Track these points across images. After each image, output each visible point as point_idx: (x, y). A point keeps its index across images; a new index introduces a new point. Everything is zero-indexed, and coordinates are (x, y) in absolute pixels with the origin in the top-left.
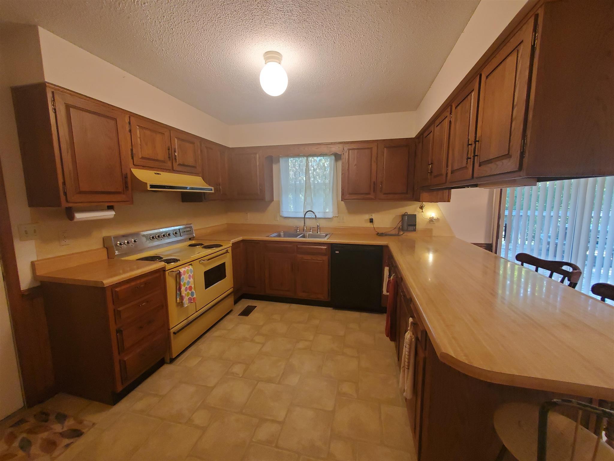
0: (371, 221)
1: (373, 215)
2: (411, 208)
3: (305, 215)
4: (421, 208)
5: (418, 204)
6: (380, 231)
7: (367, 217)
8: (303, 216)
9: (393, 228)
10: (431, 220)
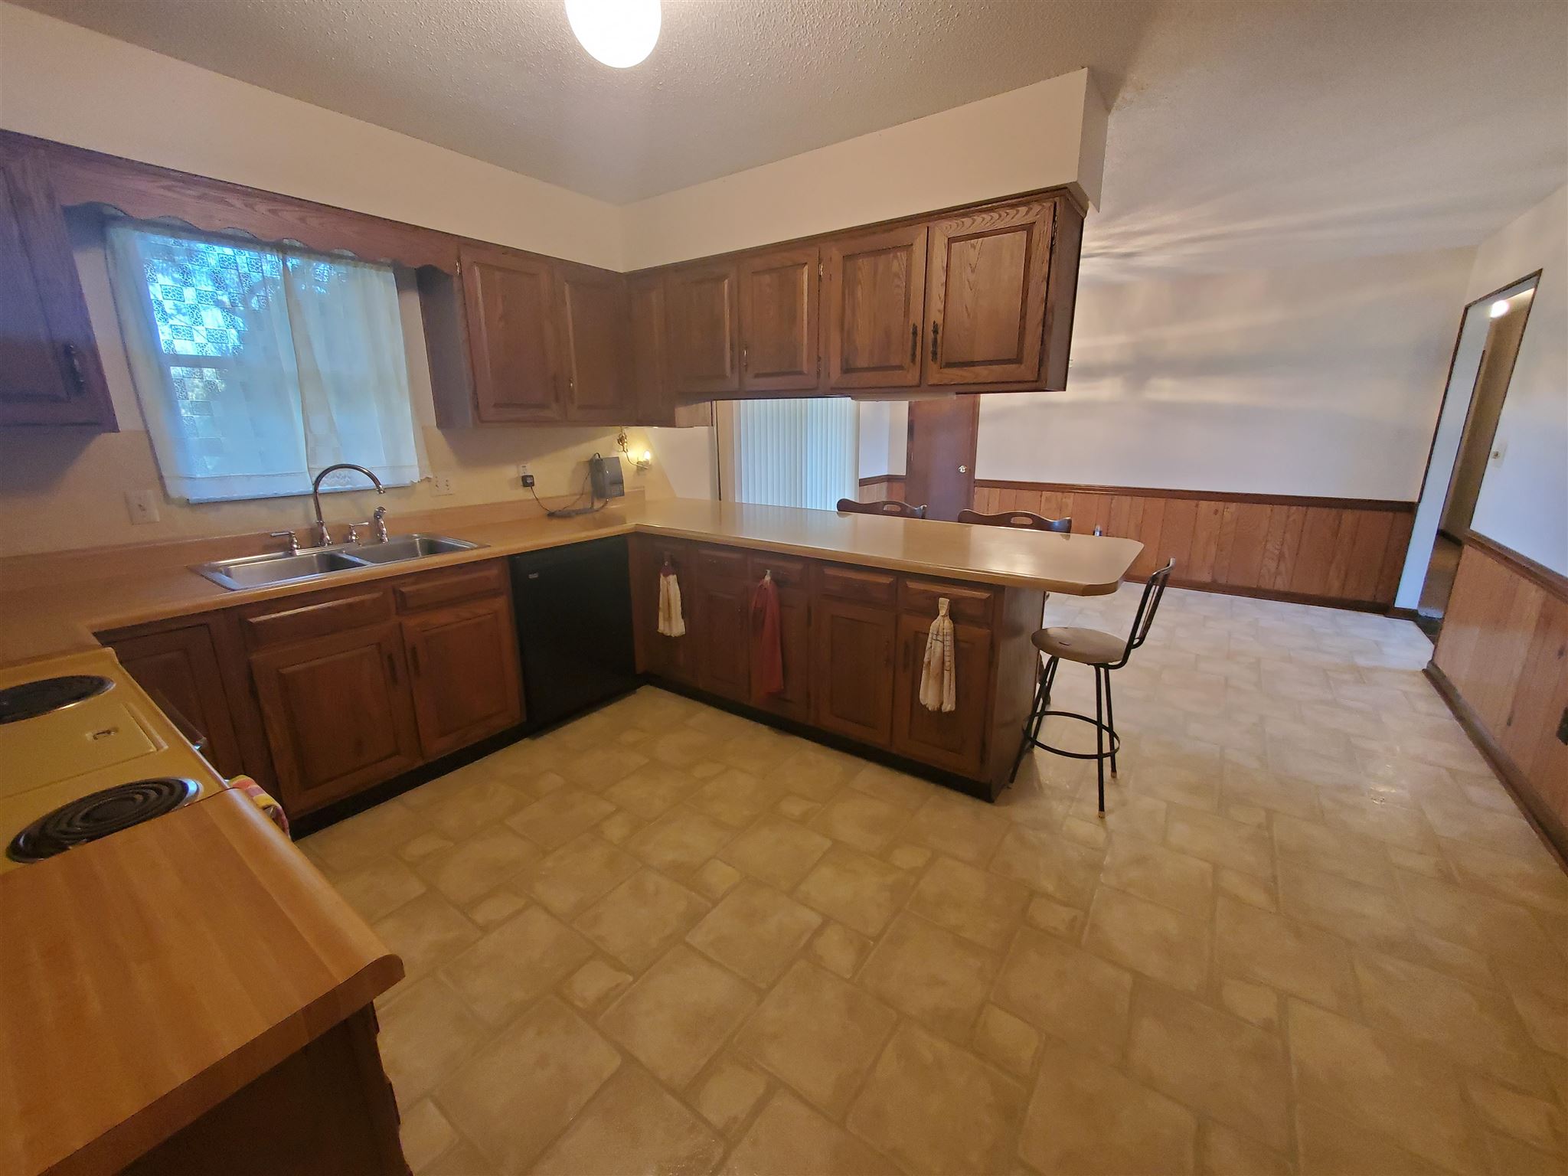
0: (527, 482)
1: (528, 466)
2: (602, 444)
3: (317, 483)
4: (621, 440)
5: (614, 433)
6: (553, 507)
7: (513, 472)
8: (311, 489)
9: (576, 494)
10: (642, 468)
